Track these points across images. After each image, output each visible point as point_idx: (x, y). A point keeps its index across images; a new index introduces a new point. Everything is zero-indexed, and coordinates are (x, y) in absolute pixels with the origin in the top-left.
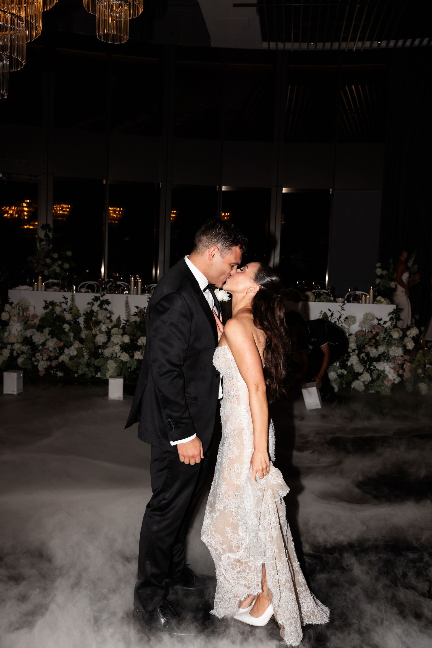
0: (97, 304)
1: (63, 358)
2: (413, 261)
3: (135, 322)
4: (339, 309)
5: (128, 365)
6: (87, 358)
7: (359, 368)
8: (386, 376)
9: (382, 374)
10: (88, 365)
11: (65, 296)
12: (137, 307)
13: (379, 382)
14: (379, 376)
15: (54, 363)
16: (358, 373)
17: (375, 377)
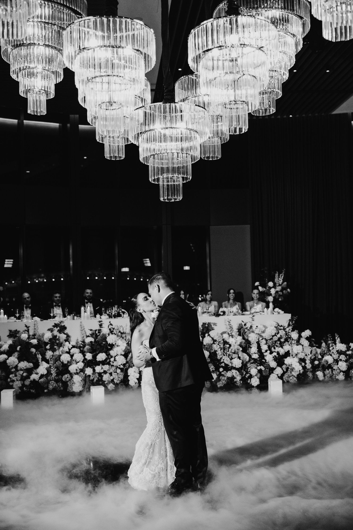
0: (56, 329)
1: (34, 377)
2: (283, 280)
3: (91, 342)
4: (251, 320)
5: (92, 378)
6: (55, 375)
7: (273, 364)
8: (293, 369)
9: (290, 367)
10: (57, 381)
11: (27, 325)
12: (91, 330)
13: (289, 373)
14: (287, 369)
15: (27, 382)
16: (273, 368)
17: (285, 370)
